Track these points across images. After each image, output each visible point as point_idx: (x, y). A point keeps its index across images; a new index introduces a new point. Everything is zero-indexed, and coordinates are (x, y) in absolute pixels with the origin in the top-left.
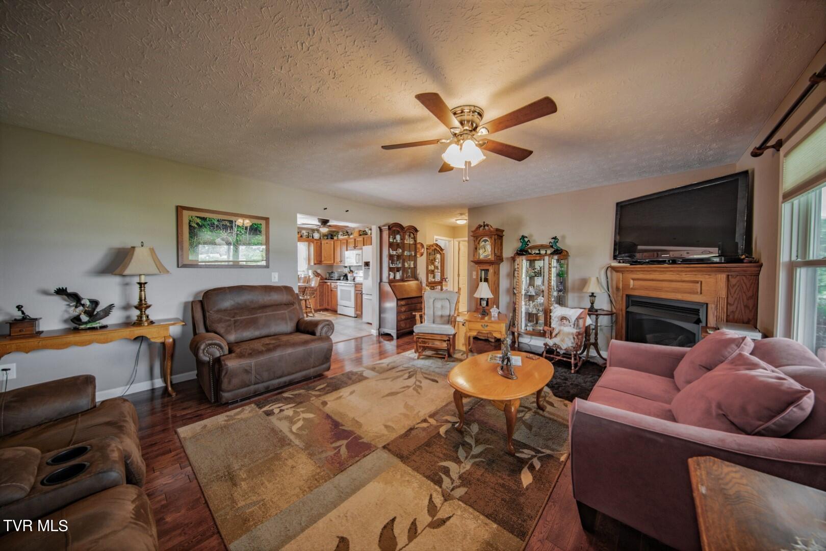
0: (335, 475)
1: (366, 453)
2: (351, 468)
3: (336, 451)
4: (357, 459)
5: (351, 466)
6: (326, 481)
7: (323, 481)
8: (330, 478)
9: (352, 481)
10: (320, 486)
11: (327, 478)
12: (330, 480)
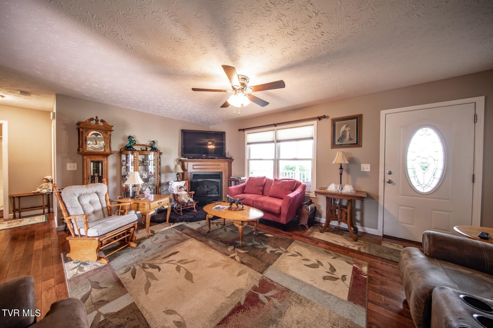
0: (293, 292)
1: (268, 281)
2: (284, 286)
3: (272, 298)
4: (275, 284)
5: (282, 286)
6: (299, 295)
7: (300, 297)
8: (296, 294)
9: (293, 283)
10: (304, 297)
11: (298, 296)
12: (298, 293)
